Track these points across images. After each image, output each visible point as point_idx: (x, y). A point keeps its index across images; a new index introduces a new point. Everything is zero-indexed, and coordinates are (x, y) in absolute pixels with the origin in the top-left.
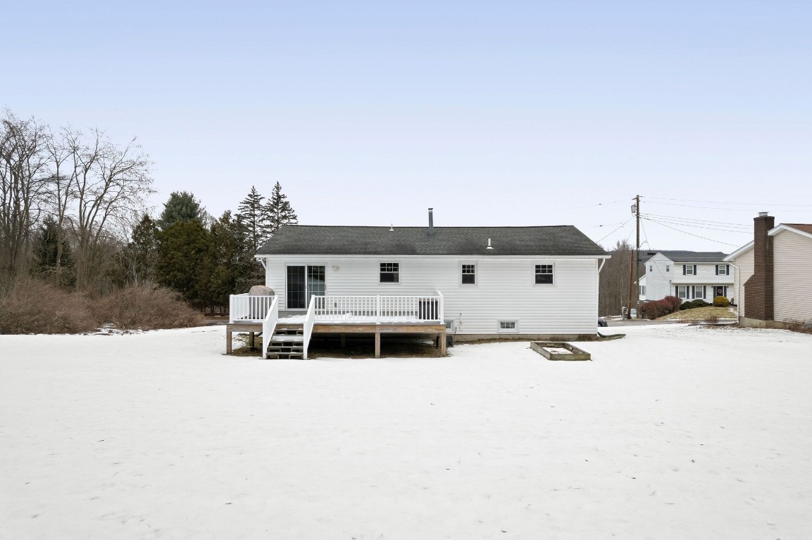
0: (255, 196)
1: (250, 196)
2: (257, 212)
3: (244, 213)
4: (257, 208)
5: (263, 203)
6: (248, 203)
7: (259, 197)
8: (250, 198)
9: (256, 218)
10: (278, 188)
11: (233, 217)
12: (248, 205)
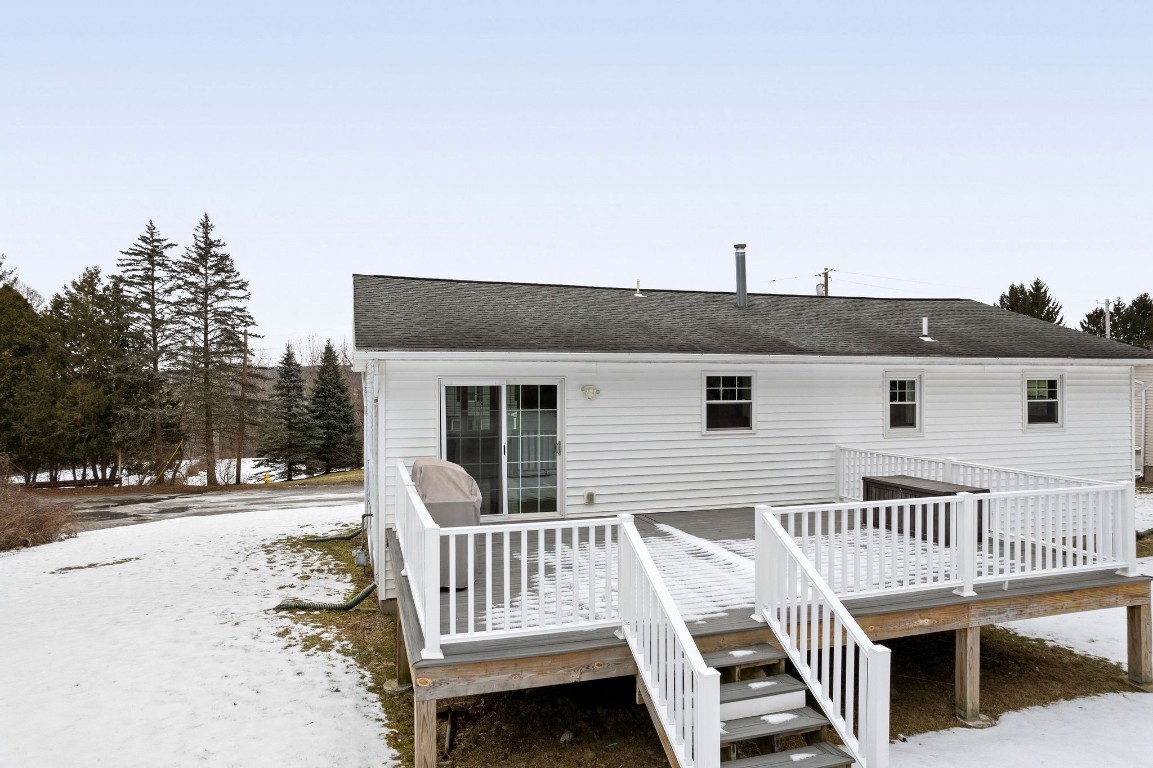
0: (154, 240)
1: (144, 239)
2: (159, 273)
3: (130, 274)
4: (158, 264)
5: (173, 255)
6: (140, 253)
7: (164, 244)
8: (144, 245)
9: (157, 285)
10: (206, 226)
11: (104, 282)
12: (140, 258)
